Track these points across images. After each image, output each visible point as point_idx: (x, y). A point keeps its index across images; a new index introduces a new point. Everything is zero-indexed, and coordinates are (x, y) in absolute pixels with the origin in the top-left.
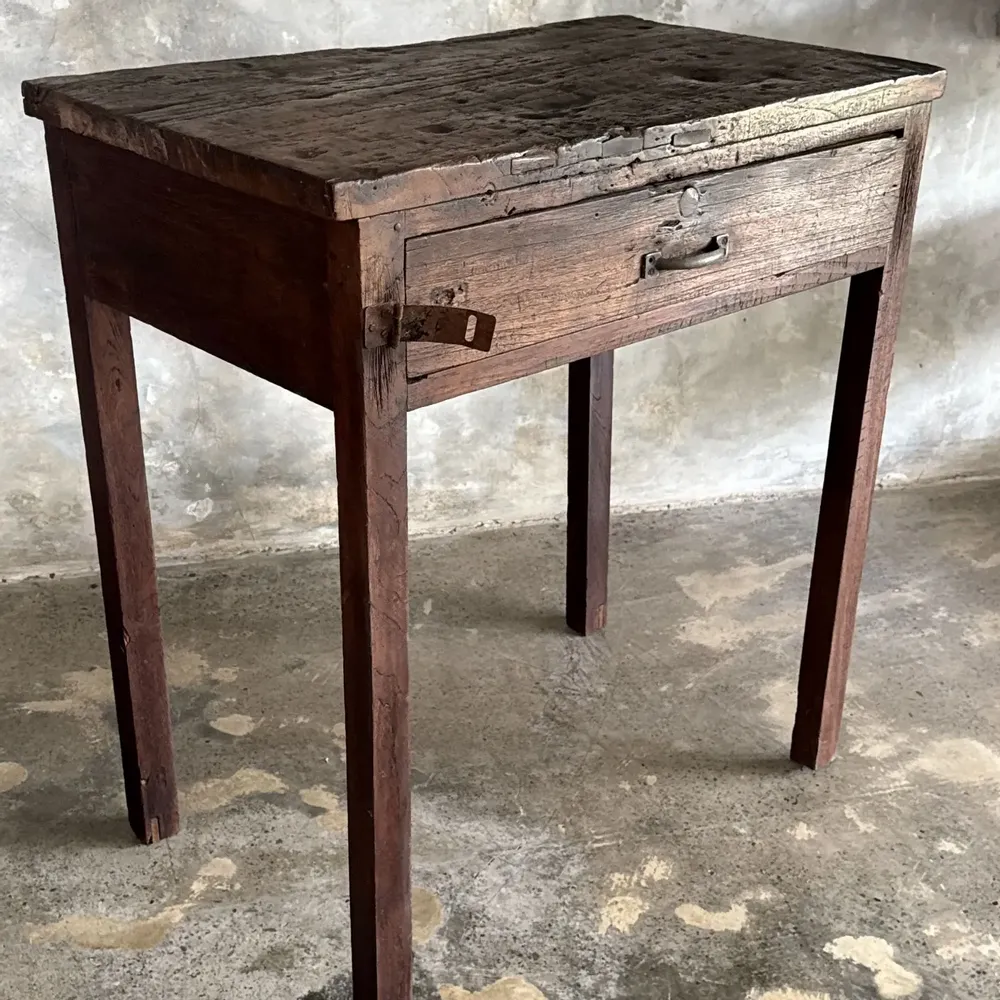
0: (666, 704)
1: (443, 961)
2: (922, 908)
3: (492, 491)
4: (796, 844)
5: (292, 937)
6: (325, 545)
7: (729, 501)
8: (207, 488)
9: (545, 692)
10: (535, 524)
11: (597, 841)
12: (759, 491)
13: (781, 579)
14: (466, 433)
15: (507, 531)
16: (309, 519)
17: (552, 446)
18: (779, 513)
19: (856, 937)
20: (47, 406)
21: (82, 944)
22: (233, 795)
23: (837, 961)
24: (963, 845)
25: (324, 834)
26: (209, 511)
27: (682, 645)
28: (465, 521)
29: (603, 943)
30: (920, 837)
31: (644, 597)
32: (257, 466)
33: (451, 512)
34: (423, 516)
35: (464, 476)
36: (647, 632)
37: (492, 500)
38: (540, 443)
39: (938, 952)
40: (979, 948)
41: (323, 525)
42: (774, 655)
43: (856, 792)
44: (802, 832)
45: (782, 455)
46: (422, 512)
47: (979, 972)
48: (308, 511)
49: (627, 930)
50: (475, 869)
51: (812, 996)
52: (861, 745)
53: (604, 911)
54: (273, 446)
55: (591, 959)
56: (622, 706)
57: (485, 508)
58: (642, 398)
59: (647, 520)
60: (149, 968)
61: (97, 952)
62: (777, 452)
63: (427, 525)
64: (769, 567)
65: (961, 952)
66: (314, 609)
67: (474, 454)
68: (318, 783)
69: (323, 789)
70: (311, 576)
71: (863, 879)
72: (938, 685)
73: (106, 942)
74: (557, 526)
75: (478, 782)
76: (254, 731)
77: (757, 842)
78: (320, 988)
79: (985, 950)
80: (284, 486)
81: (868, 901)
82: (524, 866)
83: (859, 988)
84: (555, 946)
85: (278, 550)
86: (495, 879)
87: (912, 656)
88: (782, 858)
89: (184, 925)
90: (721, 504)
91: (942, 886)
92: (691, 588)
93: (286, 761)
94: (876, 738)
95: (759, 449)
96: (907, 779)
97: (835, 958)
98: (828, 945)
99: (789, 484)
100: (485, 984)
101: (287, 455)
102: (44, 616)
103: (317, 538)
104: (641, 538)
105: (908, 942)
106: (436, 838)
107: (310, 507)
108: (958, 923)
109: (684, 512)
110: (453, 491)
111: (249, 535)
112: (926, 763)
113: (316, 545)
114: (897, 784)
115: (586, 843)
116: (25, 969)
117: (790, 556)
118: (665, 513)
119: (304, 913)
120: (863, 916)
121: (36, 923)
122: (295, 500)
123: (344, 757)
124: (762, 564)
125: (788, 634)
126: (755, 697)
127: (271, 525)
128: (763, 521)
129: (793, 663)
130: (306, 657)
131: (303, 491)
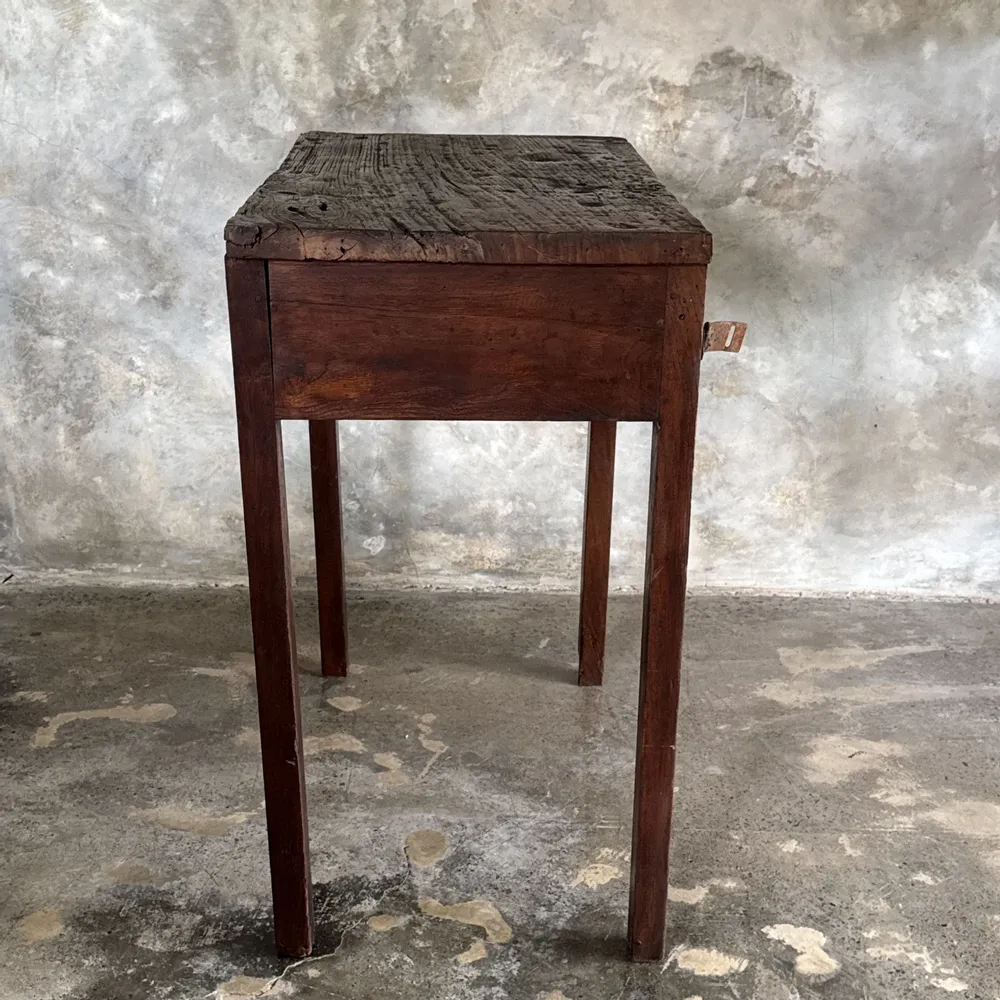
0: (717, 739)
1: (432, 882)
2: (872, 917)
3: (630, 557)
4: (779, 855)
5: (322, 846)
6: (479, 589)
7: (862, 596)
8: (382, 527)
9: (613, 715)
11: (602, 824)
12: (894, 590)
13: (880, 661)
16: (466, 564)
18: (907, 612)
19: (796, 926)
21: (164, 826)
22: (321, 750)
23: (769, 940)
24: (939, 879)
25: (380, 785)
26: (382, 546)
27: (755, 698)
29: (570, 892)
30: (900, 867)
31: (741, 659)
32: (424, 513)
34: (566, 575)
36: (730, 685)
37: (629, 566)
39: (868, 950)
40: (909, 955)
41: (477, 571)
42: (840, 717)
43: (858, 826)
44: (791, 846)
45: (917, 559)
46: (565, 571)
47: (898, 971)
48: (464, 557)
49: (595, 888)
50: (488, 826)
51: (732, 959)
52: (884, 793)
53: (583, 871)
54: (438, 497)
55: (553, 901)
57: (623, 573)
58: (773, 488)
59: (775, 602)
60: (205, 847)
61: (173, 832)
62: (911, 555)
64: (873, 651)
65: (890, 954)
66: (448, 633)
68: (392, 751)
69: (394, 756)
70: (457, 610)
71: (828, 888)
72: (988, 761)
73: (182, 827)
75: (522, 769)
76: (361, 709)
77: (745, 847)
78: (327, 881)
79: (913, 957)
80: (445, 533)
81: (823, 905)
82: (530, 831)
83: (778, 961)
84: (528, 887)
85: (438, 588)
86: (501, 835)
87: (975, 735)
88: (761, 862)
89: (244, 826)
90: (853, 598)
91: (900, 905)
92: (789, 658)
93: (374, 732)
94: (902, 790)
95: (892, 550)
96: (914, 824)
97: (768, 937)
98: (768, 927)
99: (925, 588)
100: (458, 902)
101: (449, 506)
102: (235, 612)
103: (471, 582)
104: (761, 615)
105: (844, 939)
106: (468, 801)
107: (467, 554)
108: (900, 933)
109: (814, 601)
111: (414, 572)
112: (939, 816)
113: (471, 588)
114: (902, 826)
115: (591, 824)
116: (116, 834)
117: (898, 645)
118: (796, 599)
119: (338, 833)
120: (812, 913)
121: (137, 807)
122: (454, 545)
123: (421, 737)
124: (867, 648)
125: (863, 703)
126: (802, 745)
127: (433, 566)
128: (888, 617)
129: (855, 725)
130: (425, 666)
131: (462, 539)
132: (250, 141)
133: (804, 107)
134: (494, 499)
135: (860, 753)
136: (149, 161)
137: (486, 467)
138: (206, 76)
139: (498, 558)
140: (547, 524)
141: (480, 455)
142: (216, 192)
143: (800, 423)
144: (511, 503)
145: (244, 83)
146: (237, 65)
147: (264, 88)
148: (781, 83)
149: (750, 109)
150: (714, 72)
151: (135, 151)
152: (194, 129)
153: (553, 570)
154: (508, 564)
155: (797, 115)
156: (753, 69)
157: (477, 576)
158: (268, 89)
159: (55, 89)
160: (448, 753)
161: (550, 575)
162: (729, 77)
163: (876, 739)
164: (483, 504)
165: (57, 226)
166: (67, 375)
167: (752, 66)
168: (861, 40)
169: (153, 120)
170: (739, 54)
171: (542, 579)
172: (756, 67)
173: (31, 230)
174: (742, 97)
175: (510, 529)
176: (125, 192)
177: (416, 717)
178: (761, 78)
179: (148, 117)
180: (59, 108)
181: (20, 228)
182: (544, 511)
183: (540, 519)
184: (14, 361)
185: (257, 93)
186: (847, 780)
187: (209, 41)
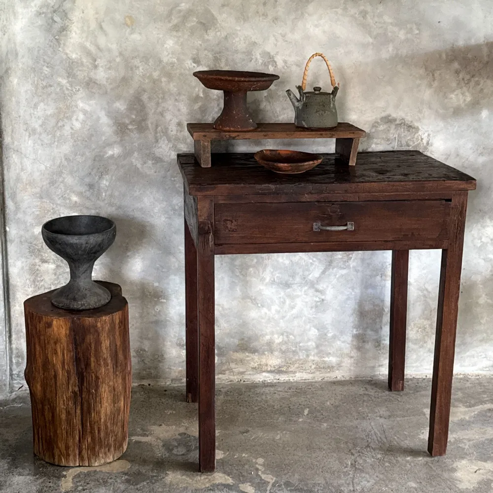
0: (408, 465)
3: (341, 362)
6: (265, 381)
7: (457, 376)
9: (353, 454)
10: (361, 379)
12: (472, 372)
13: (475, 414)
14: (330, 335)
15: (347, 381)
16: (258, 368)
17: (370, 343)
18: (480, 384)
20: (153, 313)
22: (211, 483)
27: (421, 440)
28: (328, 375)
31: (407, 417)
32: (237, 343)
33: (323, 370)
34: (309, 372)
35: (329, 354)
36: (405, 433)
37: (341, 366)
38: (364, 342)
41: (264, 372)
42: (464, 449)
45: (482, 356)
46: (309, 369)
48: (258, 365)
54: (245, 335)
56: (387, 464)
57: (338, 370)
58: (413, 325)
59: (415, 381)
62: (480, 354)
63: (311, 375)
64: (470, 409)
66: (256, 408)
67: (334, 345)
68: (247, 482)
69: (250, 485)
70: (257, 394)
74: (372, 381)
75: (316, 490)
76: (224, 458)
80: (249, 353)
85: (244, 381)
93: (235, 471)
95: (471, 353)
99: (486, 370)
101: (250, 339)
102: (143, 402)
103: (261, 377)
107: (259, 363)
110: (324, 361)
111: (232, 373)
113: (261, 380)
117: (481, 404)
118: (424, 379)
122: (253, 359)
123: (260, 473)
124: (467, 407)
125: (473, 440)
126: (451, 467)
127: (241, 370)
128: (472, 387)
129: (473, 453)
130: (249, 429)
131: (257, 356)
132: (153, 164)
133: (425, 141)
134: (273, 335)
135: (479, 469)
136: (102, 175)
137: (269, 319)
138: (132, 134)
139: (275, 364)
140: (300, 346)
141: (266, 313)
142: (135, 189)
143: (425, 292)
144: (281, 337)
145: (151, 137)
146: (147, 128)
147: (161, 139)
148: (414, 130)
149: (399, 143)
150: (381, 126)
151: (95, 170)
152: (125, 159)
153: (302, 369)
154: (280, 367)
155: (422, 145)
156: (400, 124)
157: (264, 374)
158: (163, 139)
159: (55, 141)
160: (276, 482)
161: (301, 372)
162: (388, 128)
163: (485, 461)
164: (268, 337)
165: (53, 209)
166: (56, 282)
167: (400, 123)
168: (452, 110)
169: (104, 155)
170: (393, 117)
171: (297, 374)
172: (402, 124)
173: (40, 211)
174: (395, 138)
175: (281, 350)
176: (89, 191)
177: (254, 461)
178: (404, 128)
179: (102, 154)
180: (56, 151)
181: (34, 210)
182: (298, 340)
183: (296, 344)
184: (28, 277)
185: (157, 141)
186: (477, 486)
187: (134, 117)
